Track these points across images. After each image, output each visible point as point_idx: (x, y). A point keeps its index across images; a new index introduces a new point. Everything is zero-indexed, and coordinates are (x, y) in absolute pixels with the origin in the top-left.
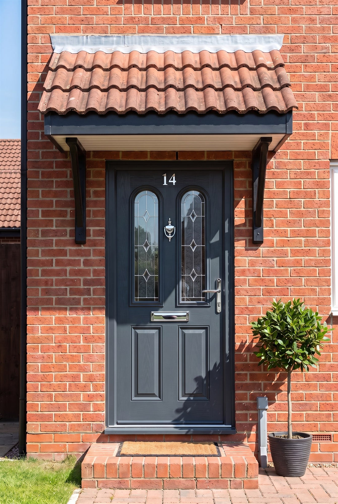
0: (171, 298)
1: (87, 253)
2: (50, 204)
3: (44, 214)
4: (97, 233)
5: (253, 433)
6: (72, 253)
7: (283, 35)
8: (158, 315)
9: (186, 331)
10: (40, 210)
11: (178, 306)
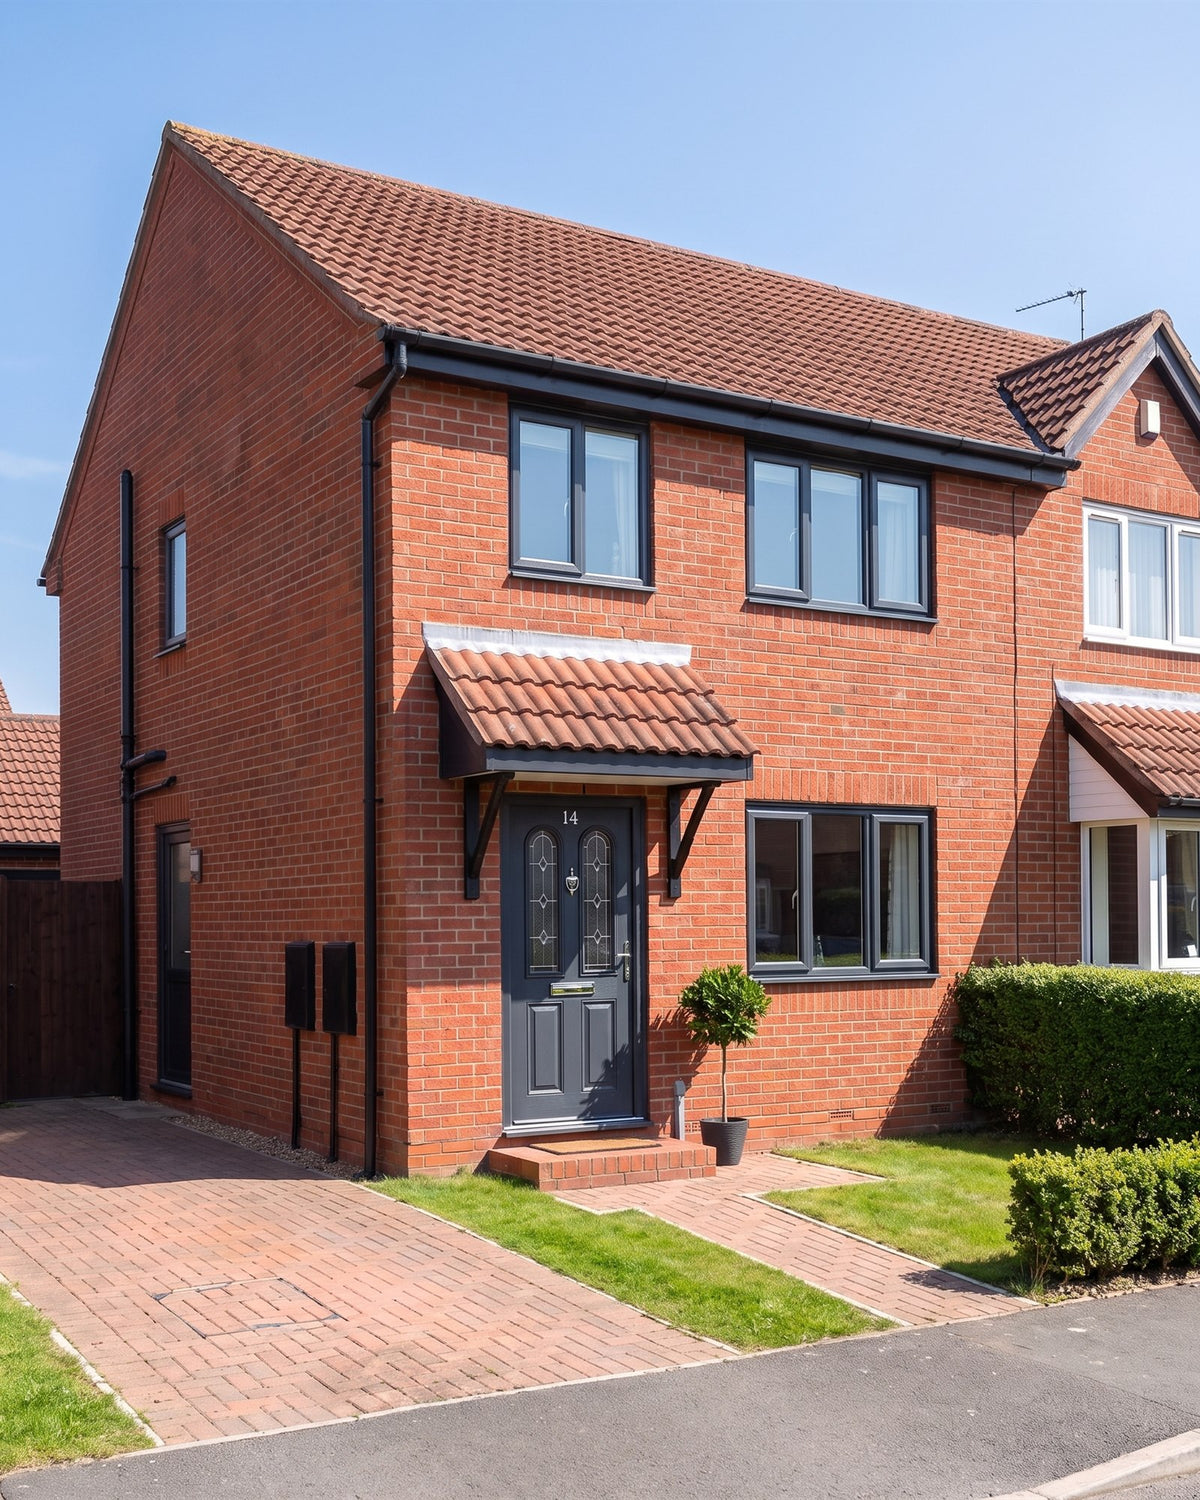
0: (574, 965)
1: (479, 911)
2: (433, 848)
3: (427, 860)
4: (491, 886)
5: (668, 1124)
6: (461, 912)
7: (691, 647)
8: (558, 987)
9: (591, 1007)
10: (422, 855)
11: (581, 976)
